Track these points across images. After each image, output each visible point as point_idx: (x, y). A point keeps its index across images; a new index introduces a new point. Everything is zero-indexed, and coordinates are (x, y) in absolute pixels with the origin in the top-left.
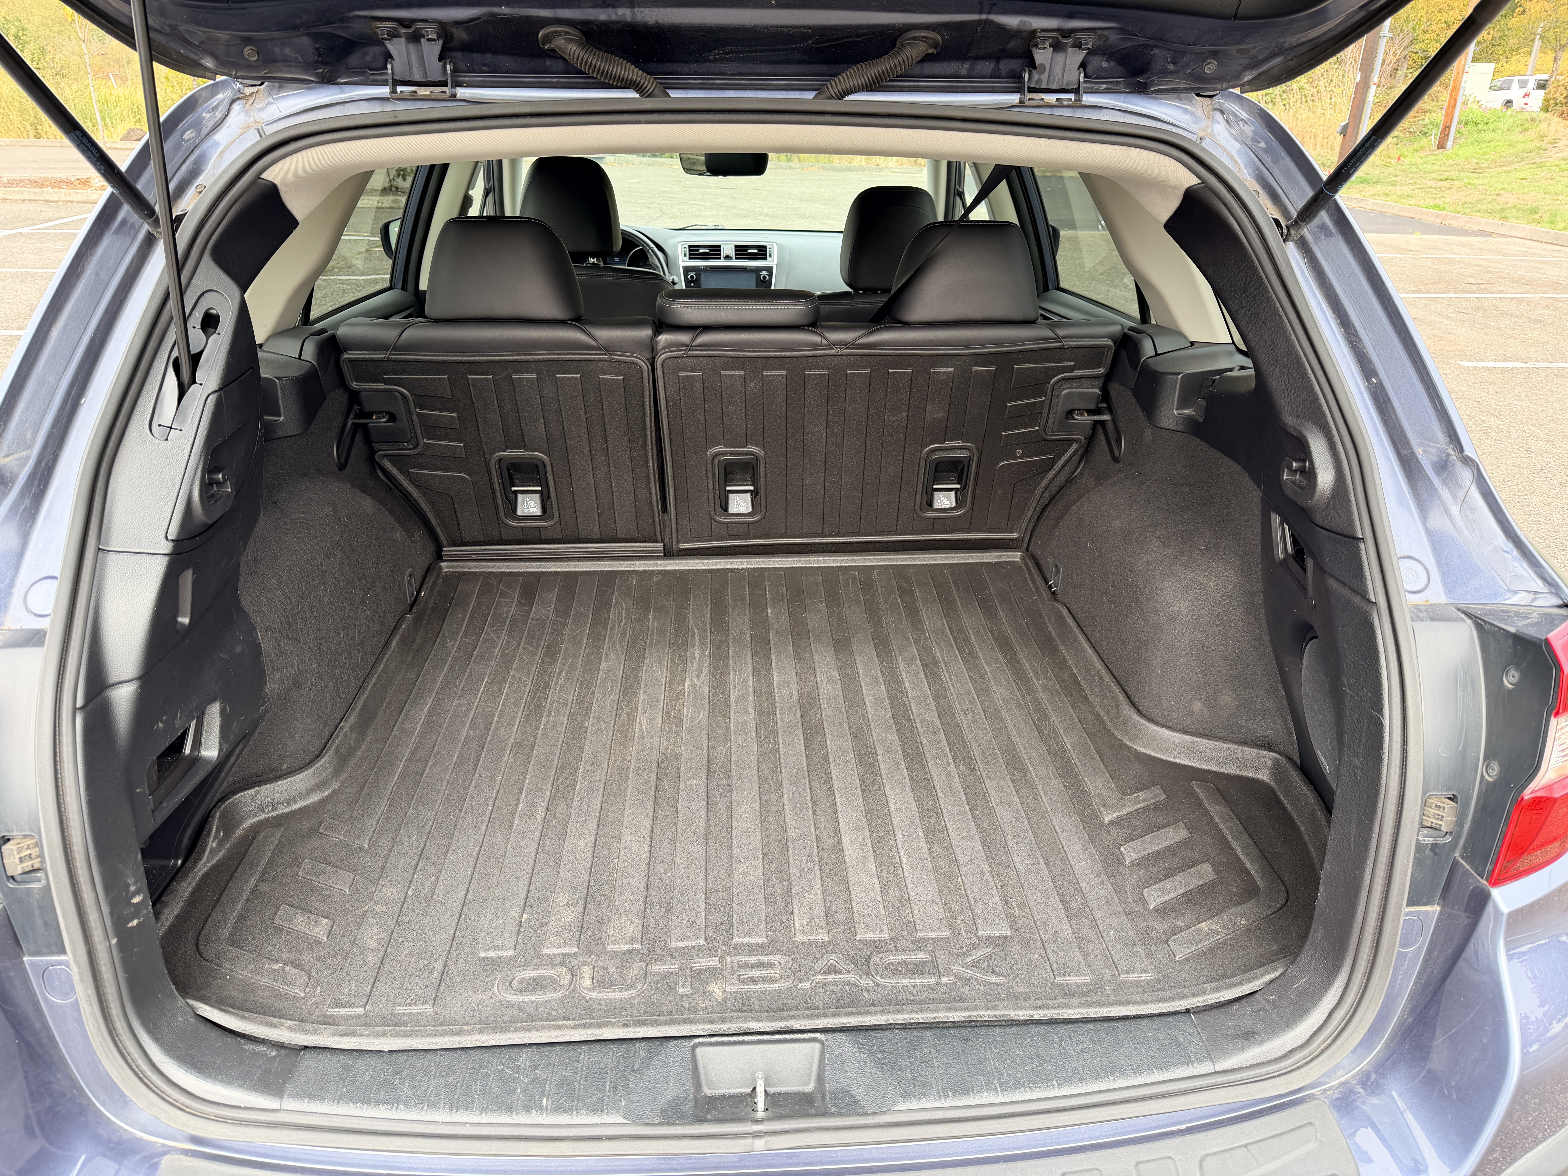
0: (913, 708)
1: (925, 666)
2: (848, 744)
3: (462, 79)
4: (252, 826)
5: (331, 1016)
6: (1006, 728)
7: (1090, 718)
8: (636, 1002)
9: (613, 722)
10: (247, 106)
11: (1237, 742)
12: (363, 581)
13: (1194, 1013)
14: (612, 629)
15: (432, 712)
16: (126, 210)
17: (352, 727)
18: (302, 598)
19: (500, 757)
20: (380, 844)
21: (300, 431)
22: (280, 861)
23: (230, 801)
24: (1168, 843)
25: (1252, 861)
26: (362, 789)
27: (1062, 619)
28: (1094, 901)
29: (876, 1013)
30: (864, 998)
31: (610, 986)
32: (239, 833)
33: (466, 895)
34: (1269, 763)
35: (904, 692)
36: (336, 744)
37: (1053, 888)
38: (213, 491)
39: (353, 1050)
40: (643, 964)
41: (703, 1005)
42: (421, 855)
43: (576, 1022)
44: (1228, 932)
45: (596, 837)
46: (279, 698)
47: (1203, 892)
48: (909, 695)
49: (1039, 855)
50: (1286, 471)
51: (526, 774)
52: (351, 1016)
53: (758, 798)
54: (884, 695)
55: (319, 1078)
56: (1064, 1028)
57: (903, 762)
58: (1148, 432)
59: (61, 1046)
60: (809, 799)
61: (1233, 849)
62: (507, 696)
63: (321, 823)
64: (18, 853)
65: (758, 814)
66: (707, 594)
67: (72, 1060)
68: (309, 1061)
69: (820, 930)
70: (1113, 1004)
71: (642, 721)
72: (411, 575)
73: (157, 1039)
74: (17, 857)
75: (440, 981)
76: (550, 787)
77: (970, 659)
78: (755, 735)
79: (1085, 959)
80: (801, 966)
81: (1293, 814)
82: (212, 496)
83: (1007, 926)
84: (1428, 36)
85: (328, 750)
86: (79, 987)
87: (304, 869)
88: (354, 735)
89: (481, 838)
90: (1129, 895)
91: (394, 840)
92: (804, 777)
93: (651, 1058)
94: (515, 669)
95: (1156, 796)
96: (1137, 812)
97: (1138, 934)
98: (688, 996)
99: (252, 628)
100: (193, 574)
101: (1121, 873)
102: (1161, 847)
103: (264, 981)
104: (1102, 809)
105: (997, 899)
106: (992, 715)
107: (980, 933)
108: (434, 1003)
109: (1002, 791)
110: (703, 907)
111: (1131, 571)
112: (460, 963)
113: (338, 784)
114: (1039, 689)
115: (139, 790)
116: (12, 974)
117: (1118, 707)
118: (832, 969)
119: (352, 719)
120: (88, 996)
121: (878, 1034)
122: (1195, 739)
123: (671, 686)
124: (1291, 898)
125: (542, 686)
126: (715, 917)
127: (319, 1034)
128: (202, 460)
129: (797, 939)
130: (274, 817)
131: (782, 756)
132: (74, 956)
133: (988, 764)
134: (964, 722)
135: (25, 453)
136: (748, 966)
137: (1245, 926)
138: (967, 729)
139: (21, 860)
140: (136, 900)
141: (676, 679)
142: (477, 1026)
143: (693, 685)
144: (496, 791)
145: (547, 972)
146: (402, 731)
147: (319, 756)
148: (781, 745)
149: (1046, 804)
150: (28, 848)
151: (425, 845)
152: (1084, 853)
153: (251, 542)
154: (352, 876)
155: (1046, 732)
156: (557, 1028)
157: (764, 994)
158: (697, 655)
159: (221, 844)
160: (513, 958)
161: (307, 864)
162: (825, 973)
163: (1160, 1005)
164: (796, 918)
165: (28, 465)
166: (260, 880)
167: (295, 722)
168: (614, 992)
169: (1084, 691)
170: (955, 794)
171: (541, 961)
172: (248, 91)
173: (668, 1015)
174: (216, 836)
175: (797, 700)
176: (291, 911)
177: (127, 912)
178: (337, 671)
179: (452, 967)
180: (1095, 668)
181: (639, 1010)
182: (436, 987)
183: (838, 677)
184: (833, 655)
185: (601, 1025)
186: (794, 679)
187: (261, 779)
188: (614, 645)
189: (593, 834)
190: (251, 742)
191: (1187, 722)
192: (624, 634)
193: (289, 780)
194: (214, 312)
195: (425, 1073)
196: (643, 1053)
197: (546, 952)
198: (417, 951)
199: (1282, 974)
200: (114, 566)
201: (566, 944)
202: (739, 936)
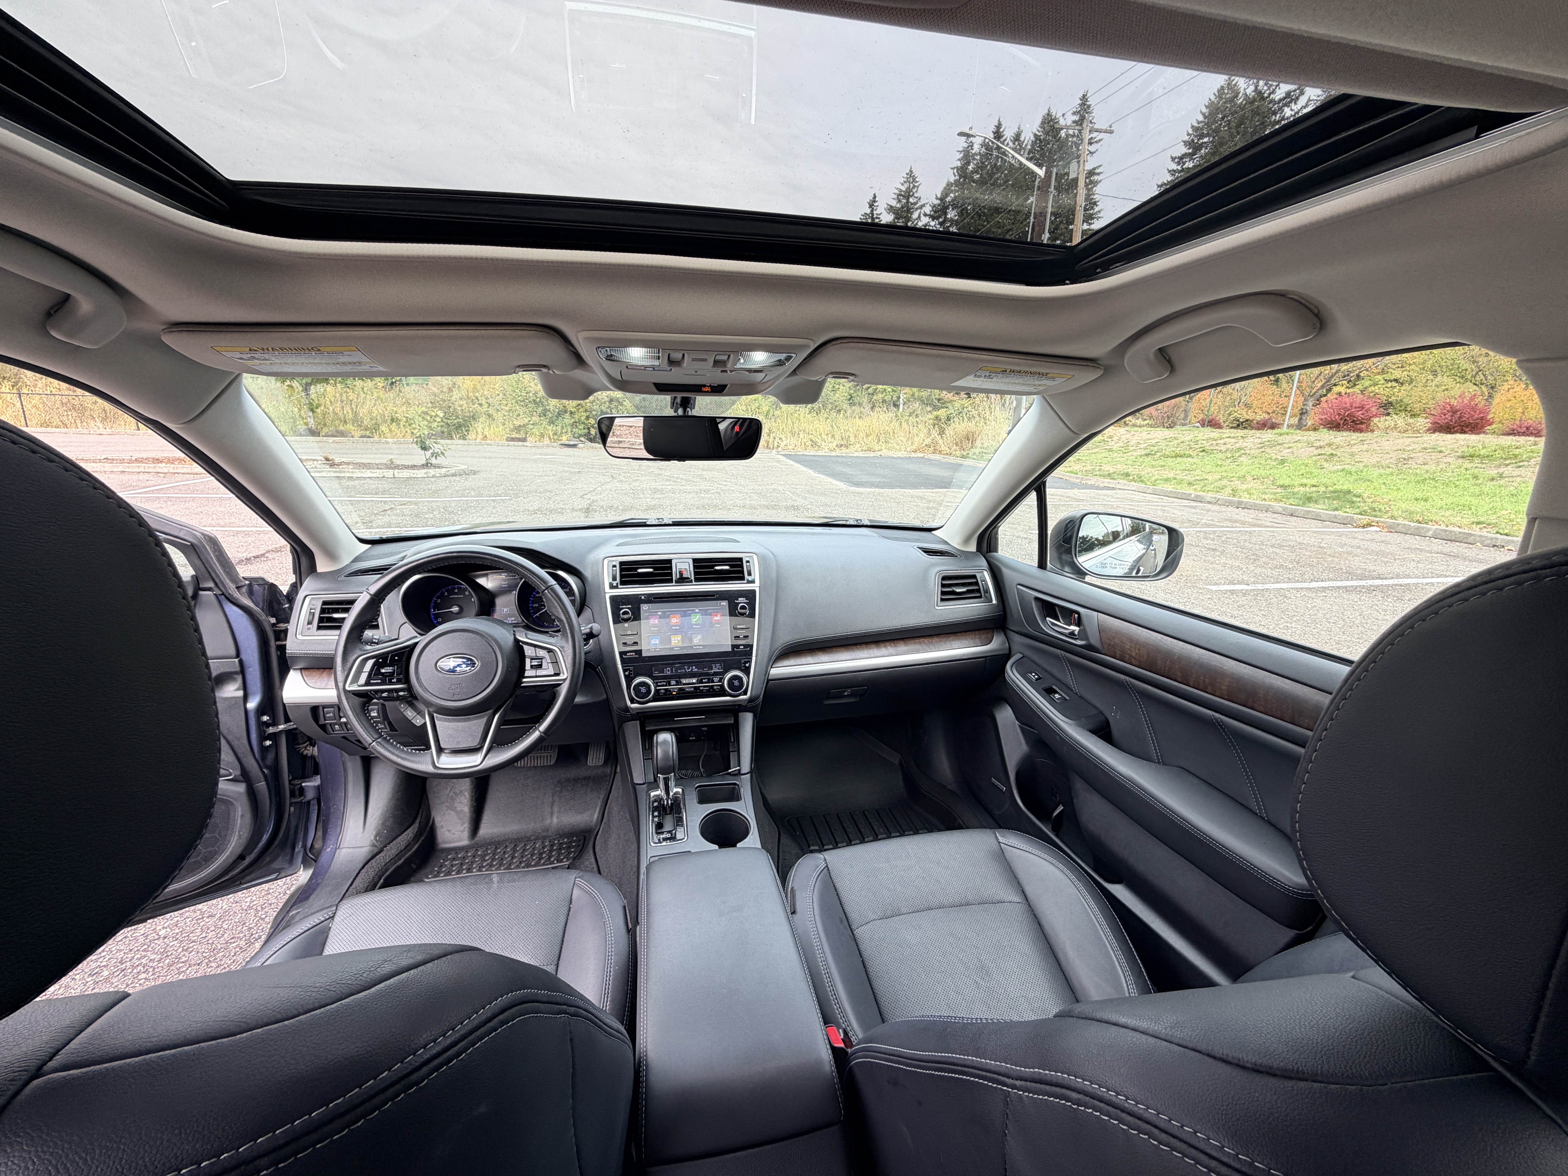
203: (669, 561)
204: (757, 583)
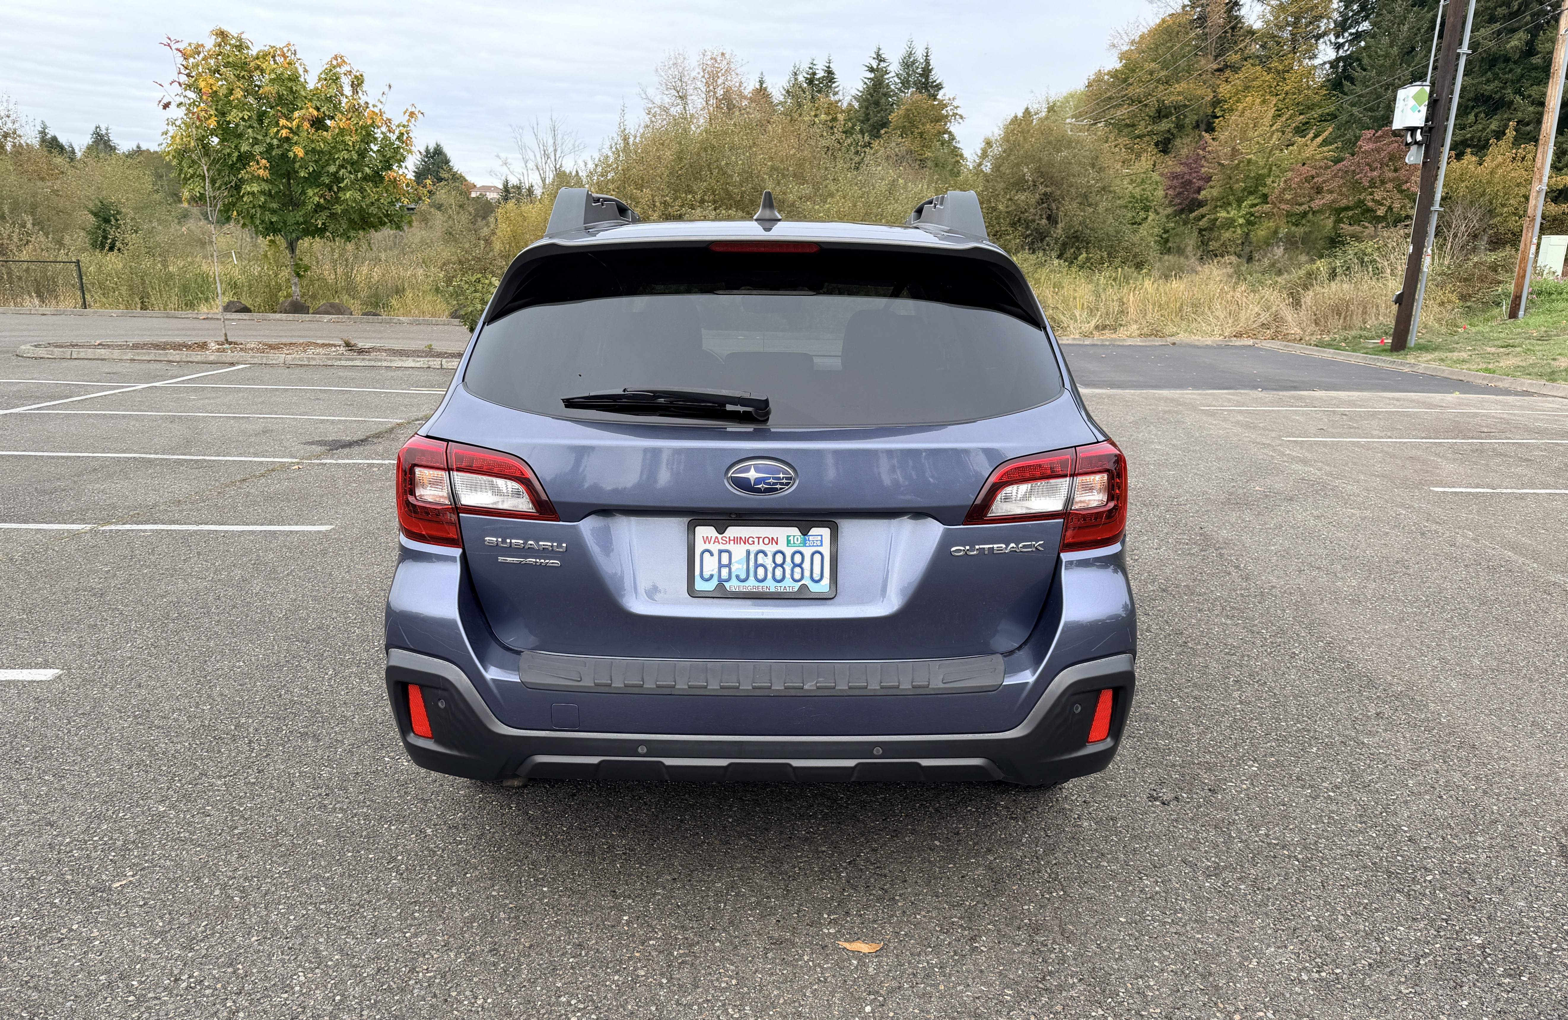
84: (1506, 209)
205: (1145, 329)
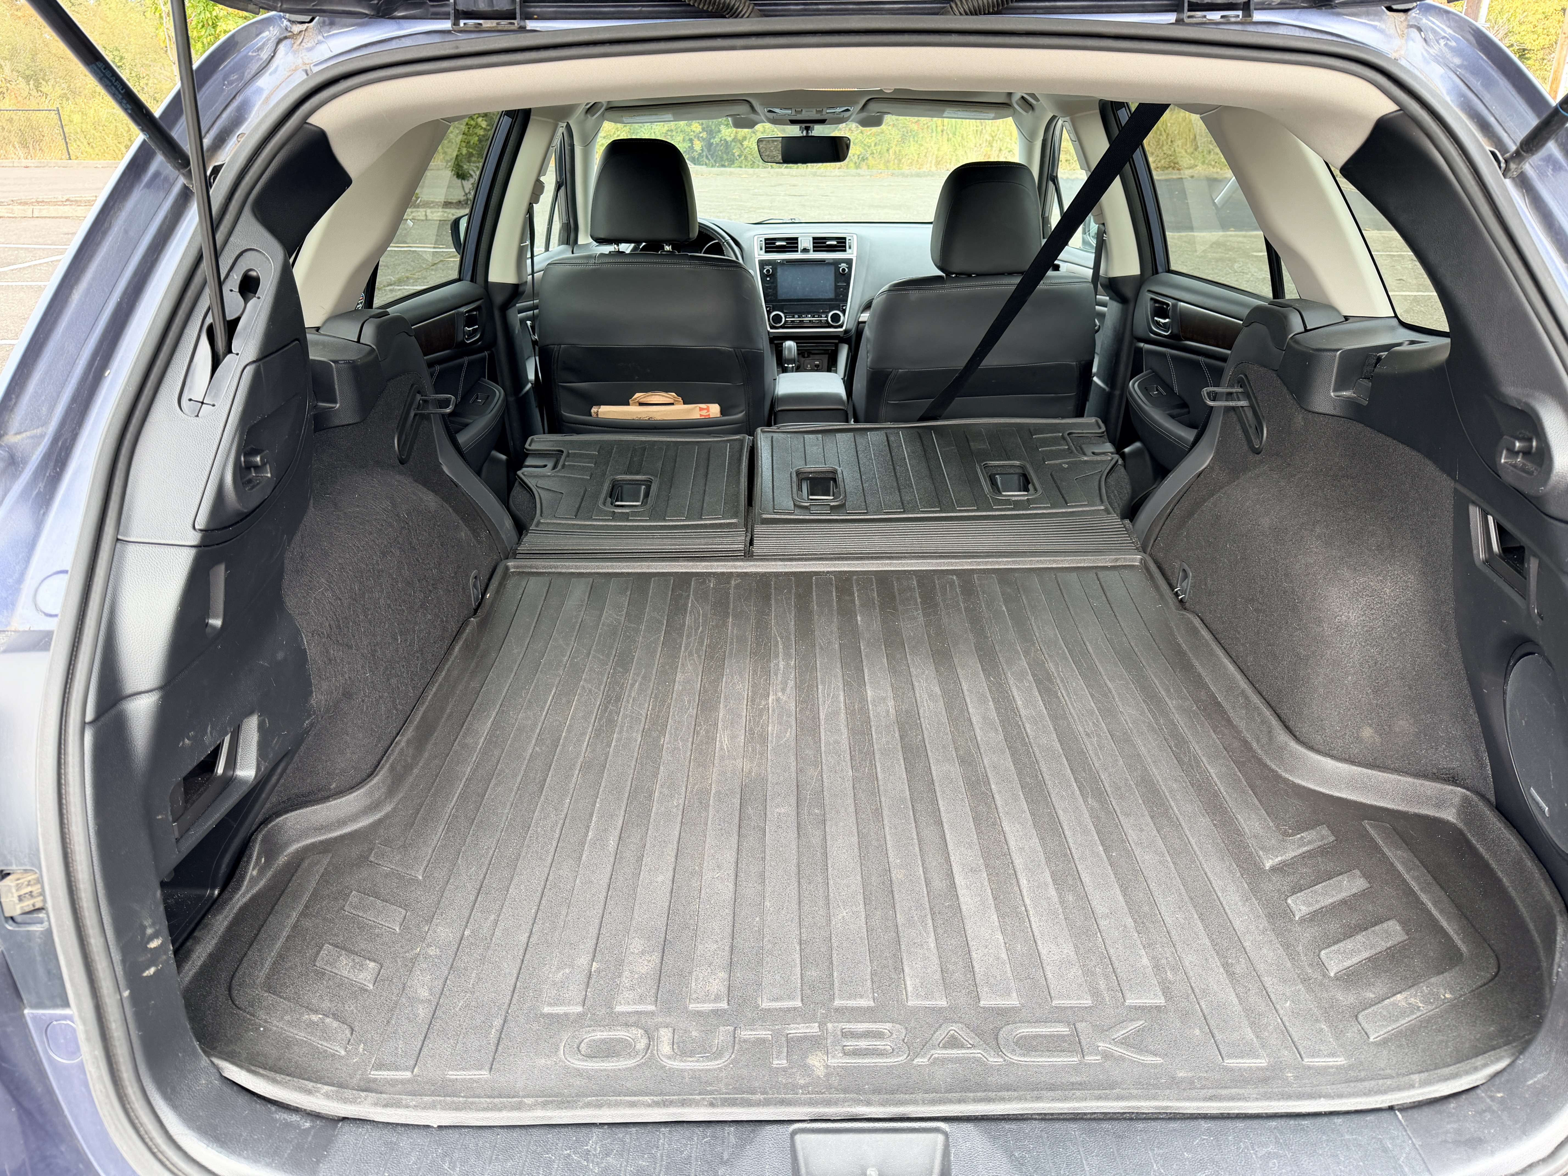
0: (1028, 730)
1: (1038, 682)
2: (956, 771)
3: (532, 9)
4: (297, 851)
5: (375, 1080)
6: (1139, 755)
7: (1236, 744)
8: (723, 1074)
9: (690, 740)
10: (295, 46)
11: (1416, 775)
12: (424, 582)
13: (1400, 1110)
14: (688, 637)
15: (496, 725)
16: (159, 162)
17: (409, 742)
18: (355, 600)
19: (568, 777)
20: (436, 875)
21: (357, 420)
22: (326, 892)
23: (273, 823)
24: (1343, 895)
25: (1448, 920)
26: (418, 811)
27: (1195, 631)
28: (1262, 965)
29: (1010, 1100)
30: (992, 1080)
31: (692, 1053)
32: (282, 859)
33: (529, 937)
34: (1457, 800)
35: (1015, 711)
36: (390, 761)
37: (1211, 948)
38: (250, 477)
39: (397, 1124)
40: (731, 1028)
41: (802, 1082)
42: (480, 889)
43: (655, 1099)
44: (1430, 1007)
45: (674, 872)
46: (327, 711)
47: (1393, 956)
48: (1023, 716)
49: (1191, 908)
50: (1504, 452)
51: (597, 797)
52: (397, 1080)
53: (855, 831)
54: (993, 714)
55: (358, 1157)
56: (1240, 1124)
57: (1021, 793)
58: (1299, 419)
59: (67, 1112)
60: (915, 833)
61: (1423, 903)
62: (576, 709)
63: (372, 850)
64: (17, 890)
65: (856, 850)
66: (790, 599)
67: (80, 1129)
68: (347, 1136)
69: (937, 994)
70: (1300, 1097)
71: (723, 740)
72: (476, 578)
73: (175, 1108)
74: (16, 895)
75: (499, 1041)
76: (622, 813)
77: (1090, 674)
78: (849, 757)
79: (1257, 1037)
80: (915, 1037)
81: (1491, 862)
82: (250, 481)
83: (1160, 993)
85: (382, 768)
86: (84, 1047)
87: (351, 903)
88: (411, 751)
89: (546, 870)
90: (1304, 958)
91: (451, 871)
92: (906, 808)
93: (742, 1147)
94: (585, 680)
95: (1323, 838)
96: (1303, 856)
97: (1320, 1007)
98: (785, 1070)
99: (296, 633)
100: (226, 570)
101: (1290, 931)
102: (1335, 899)
103: (301, 1035)
104: (1261, 853)
105: (1145, 961)
106: (1123, 740)
107: (1128, 1002)
108: (491, 1068)
109: (1142, 830)
110: (798, 961)
111: (1286, 575)
112: (522, 1020)
113: (392, 806)
114: (1173, 710)
115: (160, 817)
116: (9, 1029)
117: (1270, 732)
118: (953, 1042)
119: (410, 732)
120: (96, 1058)
121: (1013, 1126)
122: (1365, 770)
123: (753, 701)
124: (1503, 967)
125: (613, 699)
126: (813, 973)
127: (360, 1103)
128: (236, 439)
129: (910, 1003)
130: (321, 842)
131: (880, 783)
132: (80, 1011)
133: (1122, 797)
134: (1089, 747)
135: (38, 431)
136: (854, 1035)
137: (1450, 1000)
138: (1093, 756)
139: (21, 899)
140: (154, 944)
141: (759, 693)
142: (540, 1100)
143: (778, 700)
144: (563, 816)
145: (621, 1033)
146: (464, 746)
147: (371, 775)
148: (879, 769)
149: (1194, 846)
150: (28, 885)
151: (485, 878)
152: (1244, 905)
153: (297, 537)
154: (404, 912)
155: (1186, 760)
156: (633, 1105)
157: (874, 1070)
158: (781, 666)
159: (261, 872)
160: (581, 1016)
161: (354, 895)
162: (945, 1047)
163: (1359, 1100)
164: (907, 978)
165: (43, 444)
166: (303, 914)
167: (345, 736)
168: (697, 1061)
169: (1226, 713)
170: (1085, 832)
171: (614, 1020)
172: (296, 28)
173: (762, 1093)
174: (257, 863)
175: (895, 718)
176: (334, 951)
177: (142, 959)
178: (394, 681)
179: (512, 1024)
180: (1239, 687)
181: (727, 1085)
182: (494, 1048)
183: (939, 692)
184: (933, 668)
185: (683, 1104)
186: (890, 694)
187: (308, 799)
188: (691, 654)
189: (671, 869)
190: (296, 758)
191: (1355, 750)
192: (701, 643)
193: (339, 801)
194: (253, 274)
195: (479, 1155)
196: (733, 1139)
197: (619, 1009)
198: (473, 1004)
199: (1509, 1065)
200: (133, 557)
201: (641, 1000)
202: (841, 998)
203: (796, 239)
204: (855, 254)
205: (1163, 162)
